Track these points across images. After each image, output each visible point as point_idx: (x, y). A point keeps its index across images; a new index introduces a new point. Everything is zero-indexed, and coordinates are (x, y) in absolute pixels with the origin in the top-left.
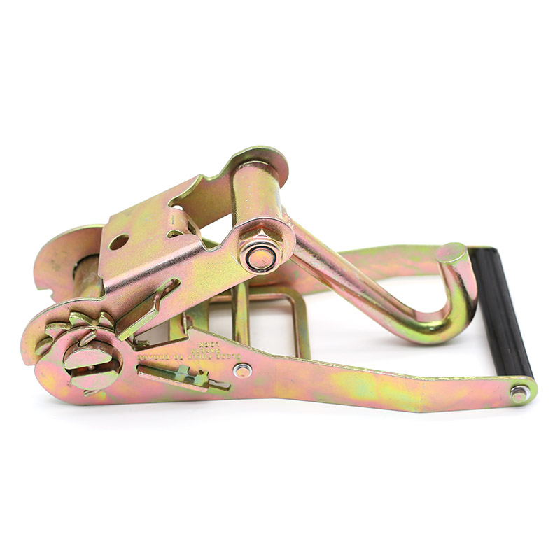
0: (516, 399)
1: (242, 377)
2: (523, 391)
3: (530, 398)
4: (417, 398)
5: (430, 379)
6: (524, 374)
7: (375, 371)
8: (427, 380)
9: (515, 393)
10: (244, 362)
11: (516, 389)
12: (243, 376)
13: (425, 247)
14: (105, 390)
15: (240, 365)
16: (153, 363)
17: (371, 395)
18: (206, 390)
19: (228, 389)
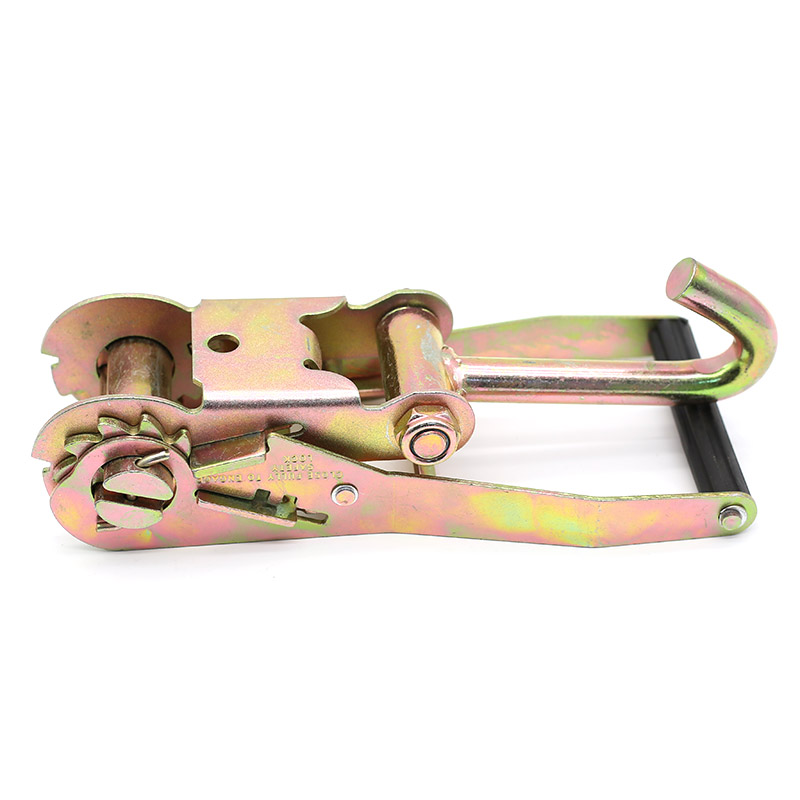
0: (727, 524)
1: (344, 504)
2: (737, 513)
3: (746, 523)
4: (591, 527)
5: (609, 500)
6: (738, 489)
7: (531, 490)
8: (604, 500)
9: (725, 516)
10: (347, 482)
11: (727, 511)
12: (346, 502)
13: (588, 318)
14: (150, 528)
15: (341, 486)
16: (219, 488)
17: (526, 525)
18: (294, 523)
19: (323, 522)
